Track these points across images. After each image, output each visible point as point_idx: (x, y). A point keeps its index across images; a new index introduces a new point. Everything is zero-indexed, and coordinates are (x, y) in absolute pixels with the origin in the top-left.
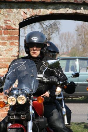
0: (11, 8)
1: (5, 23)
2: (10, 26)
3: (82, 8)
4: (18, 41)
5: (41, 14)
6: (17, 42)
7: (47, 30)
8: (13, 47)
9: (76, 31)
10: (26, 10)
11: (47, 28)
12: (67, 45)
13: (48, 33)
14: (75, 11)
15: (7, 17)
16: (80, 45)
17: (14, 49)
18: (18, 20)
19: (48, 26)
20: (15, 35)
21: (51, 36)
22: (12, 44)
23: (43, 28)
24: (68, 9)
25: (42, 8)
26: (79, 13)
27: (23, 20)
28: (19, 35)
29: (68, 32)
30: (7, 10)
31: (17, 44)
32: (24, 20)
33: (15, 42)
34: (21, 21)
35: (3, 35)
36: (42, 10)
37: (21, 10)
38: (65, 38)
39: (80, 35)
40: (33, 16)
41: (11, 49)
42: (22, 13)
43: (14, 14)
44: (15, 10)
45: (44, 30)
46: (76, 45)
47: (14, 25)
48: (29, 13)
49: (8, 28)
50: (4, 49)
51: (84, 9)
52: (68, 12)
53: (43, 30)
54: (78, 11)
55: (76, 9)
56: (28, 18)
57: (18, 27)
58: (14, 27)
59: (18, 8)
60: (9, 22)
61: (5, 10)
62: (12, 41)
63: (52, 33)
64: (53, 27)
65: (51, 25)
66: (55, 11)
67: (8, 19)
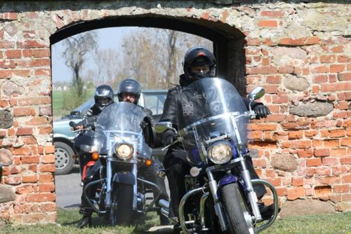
0: (34, 10)
1: (25, 36)
2: (35, 41)
3: (159, 6)
4: (49, 67)
5: (89, 18)
6: (48, 70)
7: (76, 47)
8: (41, 77)
9: (123, 46)
10: (61, 13)
11: (76, 43)
12: (108, 71)
13: (79, 51)
14: (146, 11)
15: (27, 26)
16: (131, 69)
17: (43, 82)
18: (49, 30)
19: (78, 39)
20: (43, 56)
21: (83, 57)
22: (39, 72)
23: (70, 43)
24: (134, 8)
25: (89, 8)
26: (154, 14)
27: (56, 30)
28: (51, 57)
29: (110, 50)
30: (29, 13)
31: (48, 73)
32: (58, 29)
33: (45, 70)
34: (53, 33)
35: (23, 58)
36: (90, 11)
37: (53, 12)
38: (104, 60)
39: (129, 53)
40: (73, 22)
41: (39, 83)
42: (54, 18)
43: (40, 20)
44: (42, 13)
45: (71, 46)
46: (124, 70)
47: (42, 39)
48: (68, 16)
49: (31, 45)
50: (26, 83)
51: (163, 6)
52: (134, 13)
53: (69, 47)
54: (153, 11)
55: (148, 8)
56: (65, 26)
57: (47, 43)
58: (41, 42)
59: (47, 9)
60: (31, 35)
61: (23, 14)
62: (39, 68)
63: (86, 51)
64: (86, 40)
65: (82, 38)
66: (112, 13)
67: (30, 29)
